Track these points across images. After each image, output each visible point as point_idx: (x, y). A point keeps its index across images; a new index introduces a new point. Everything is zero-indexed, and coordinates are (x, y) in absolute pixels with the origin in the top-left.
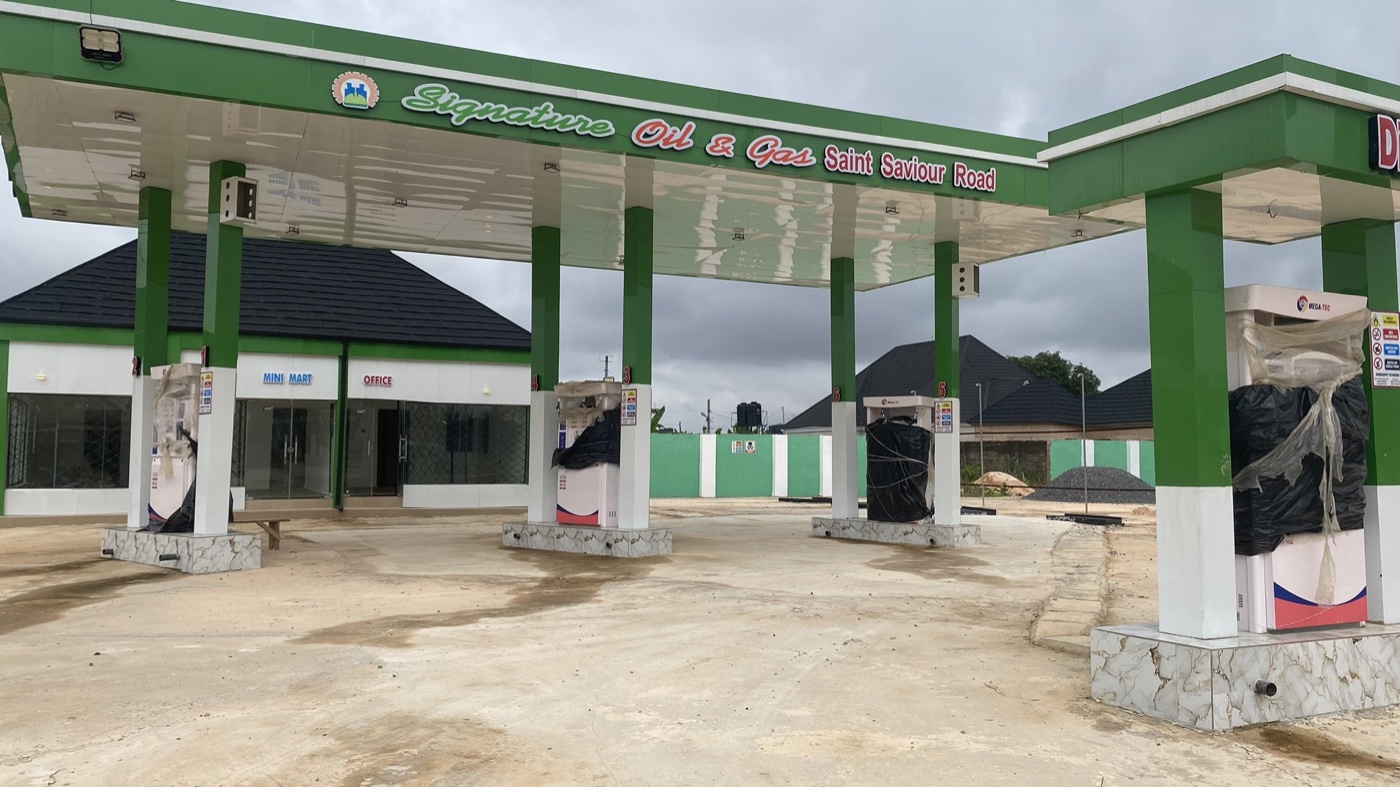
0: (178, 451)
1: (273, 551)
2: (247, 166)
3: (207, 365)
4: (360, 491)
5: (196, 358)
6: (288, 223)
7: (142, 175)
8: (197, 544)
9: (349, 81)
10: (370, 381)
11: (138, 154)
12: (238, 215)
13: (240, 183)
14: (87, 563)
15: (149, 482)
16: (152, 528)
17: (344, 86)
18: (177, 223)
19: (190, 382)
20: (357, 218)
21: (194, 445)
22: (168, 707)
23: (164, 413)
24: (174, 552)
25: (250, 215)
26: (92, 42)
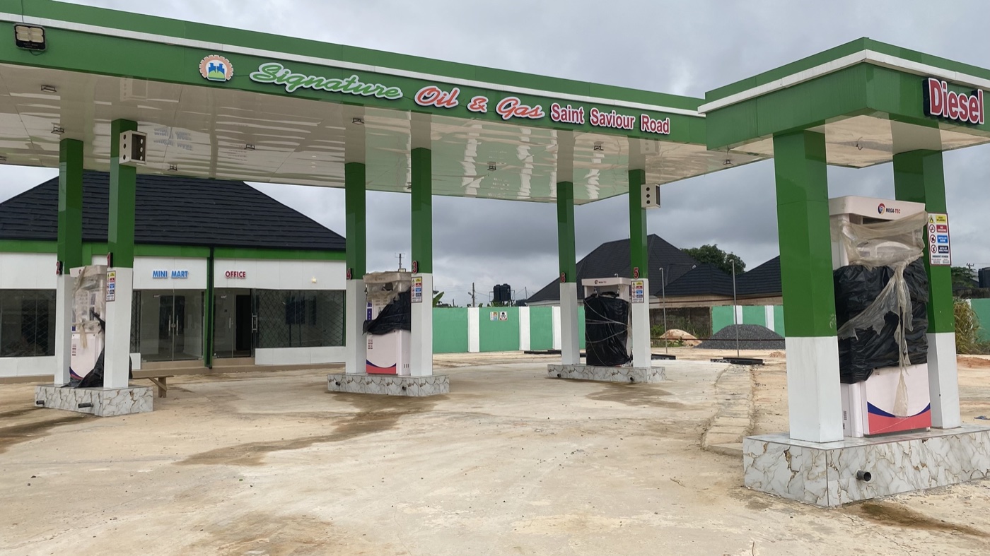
0: (91, 328)
1: (162, 399)
2: (139, 123)
3: (112, 266)
4: (224, 354)
5: (102, 261)
6: (169, 163)
7: (62, 131)
8: (105, 395)
9: (212, 62)
10: (230, 275)
11: (59, 115)
12: (132, 158)
13: (133, 135)
14: (25, 411)
15: (70, 351)
16: (72, 385)
17: (208, 66)
18: (88, 164)
19: (99, 278)
20: (219, 159)
21: (103, 324)
22: (86, 514)
23: (80, 301)
24: (89, 401)
25: (141, 158)
26: (23, 36)
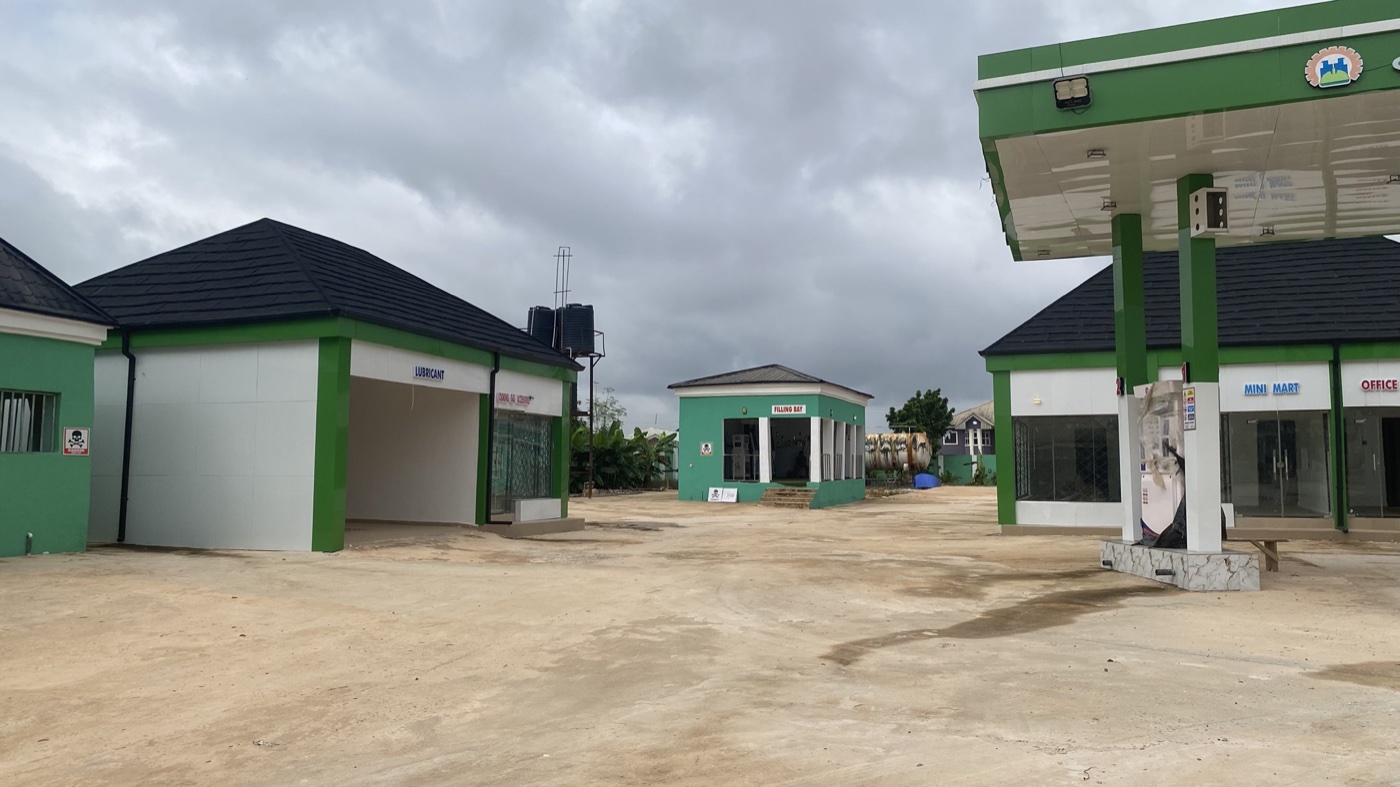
0: (1166, 467)
1: (1271, 573)
2: (1215, 175)
3: (1189, 381)
4: (1366, 511)
5: (1177, 375)
6: (1261, 225)
7: (1113, 205)
8: (1192, 560)
11: (1108, 186)
12: (1209, 226)
13: (1208, 194)
14: (1090, 572)
15: (1140, 498)
16: (1145, 542)
17: (1320, 66)
18: (1149, 244)
19: (1172, 398)
20: (1339, 207)
21: (1181, 462)
22: (1185, 725)
23: (1149, 431)
24: (1169, 568)
25: (1222, 224)
26: (1064, 94)
